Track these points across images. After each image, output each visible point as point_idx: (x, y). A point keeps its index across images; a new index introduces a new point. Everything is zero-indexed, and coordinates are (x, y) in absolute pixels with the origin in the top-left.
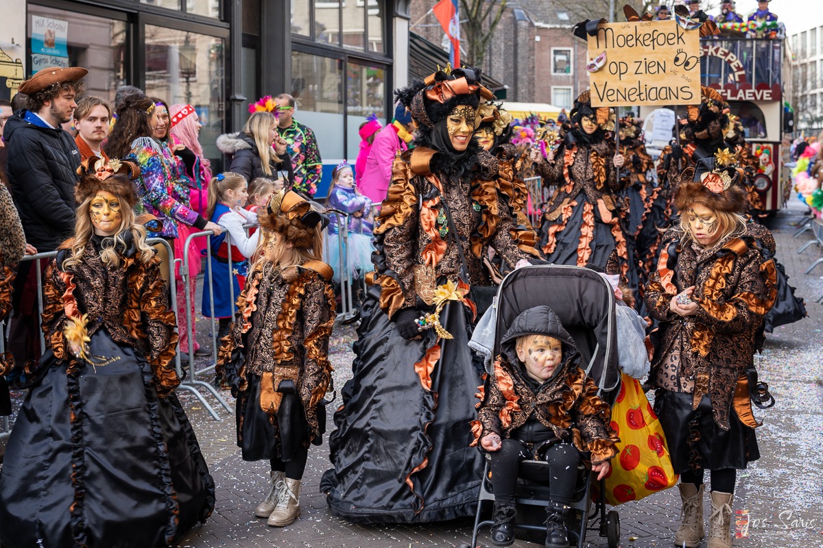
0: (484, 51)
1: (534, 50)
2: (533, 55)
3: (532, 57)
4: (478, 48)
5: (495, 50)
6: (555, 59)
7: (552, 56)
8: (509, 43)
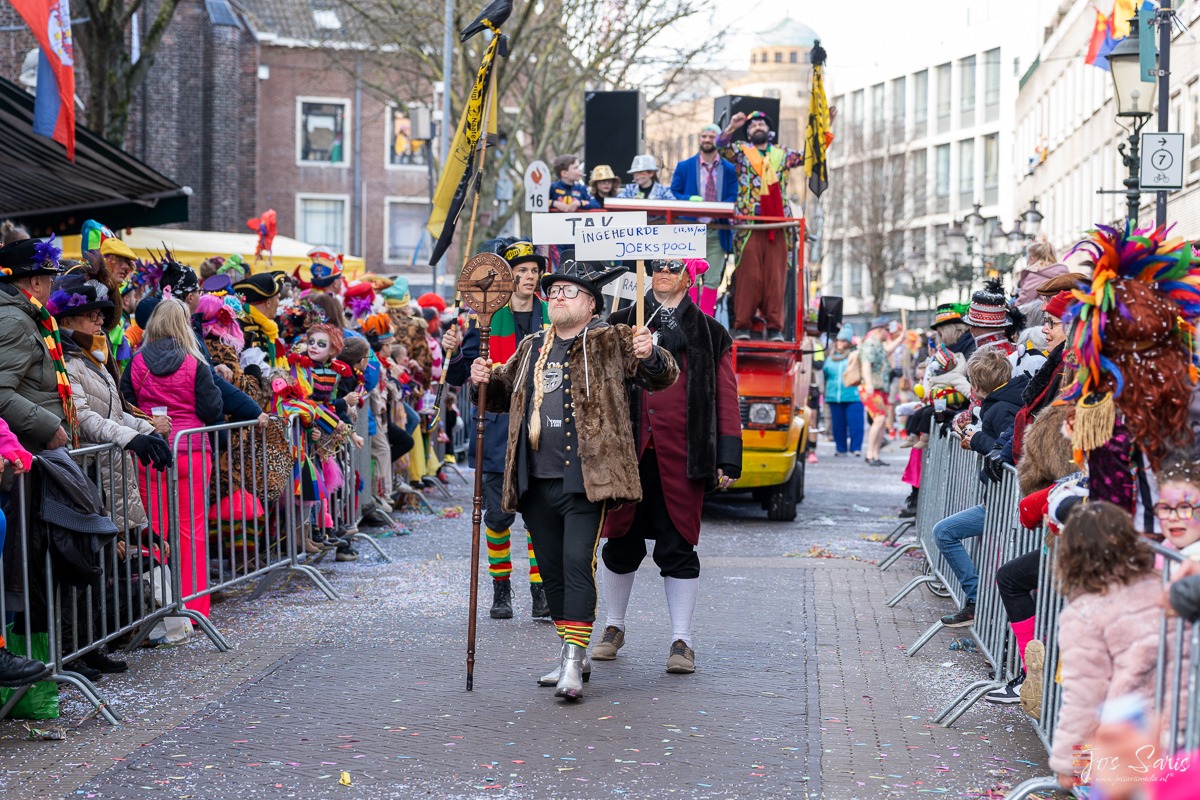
0: (129, 98)
1: (253, 101)
2: (252, 113)
4: (113, 91)
5: (156, 97)
6: (305, 125)
7: (299, 117)
8: (192, 82)
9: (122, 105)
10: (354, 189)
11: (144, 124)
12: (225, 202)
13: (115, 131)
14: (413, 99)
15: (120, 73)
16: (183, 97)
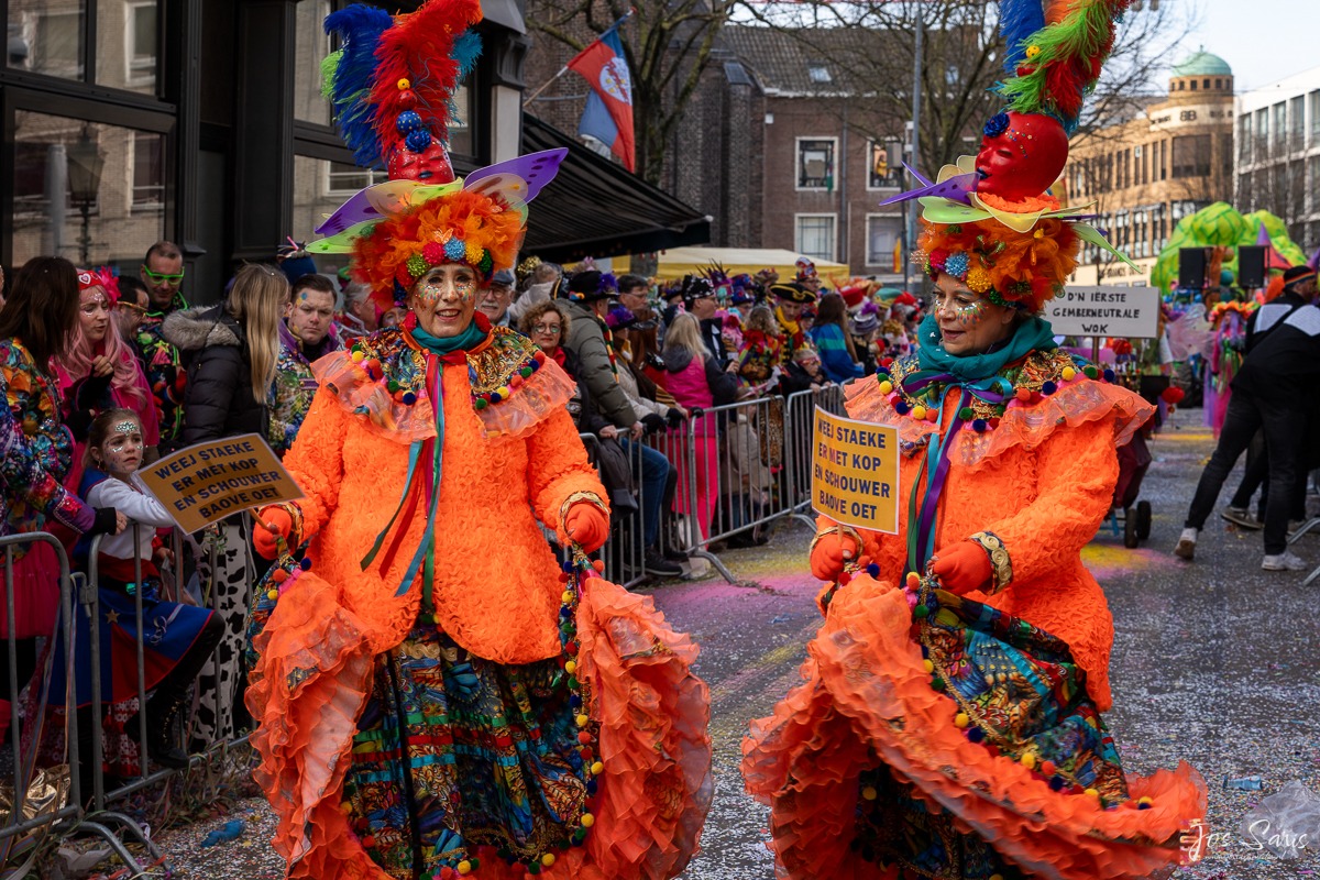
0: (664, 146)
1: (761, 142)
2: (760, 151)
3: (757, 157)
4: (652, 141)
5: (685, 143)
6: (802, 158)
7: (798, 152)
8: (713, 129)
9: (659, 152)
10: (840, 208)
11: (676, 164)
12: (738, 222)
13: (653, 172)
14: (889, 134)
15: (657, 127)
16: (707, 141)
